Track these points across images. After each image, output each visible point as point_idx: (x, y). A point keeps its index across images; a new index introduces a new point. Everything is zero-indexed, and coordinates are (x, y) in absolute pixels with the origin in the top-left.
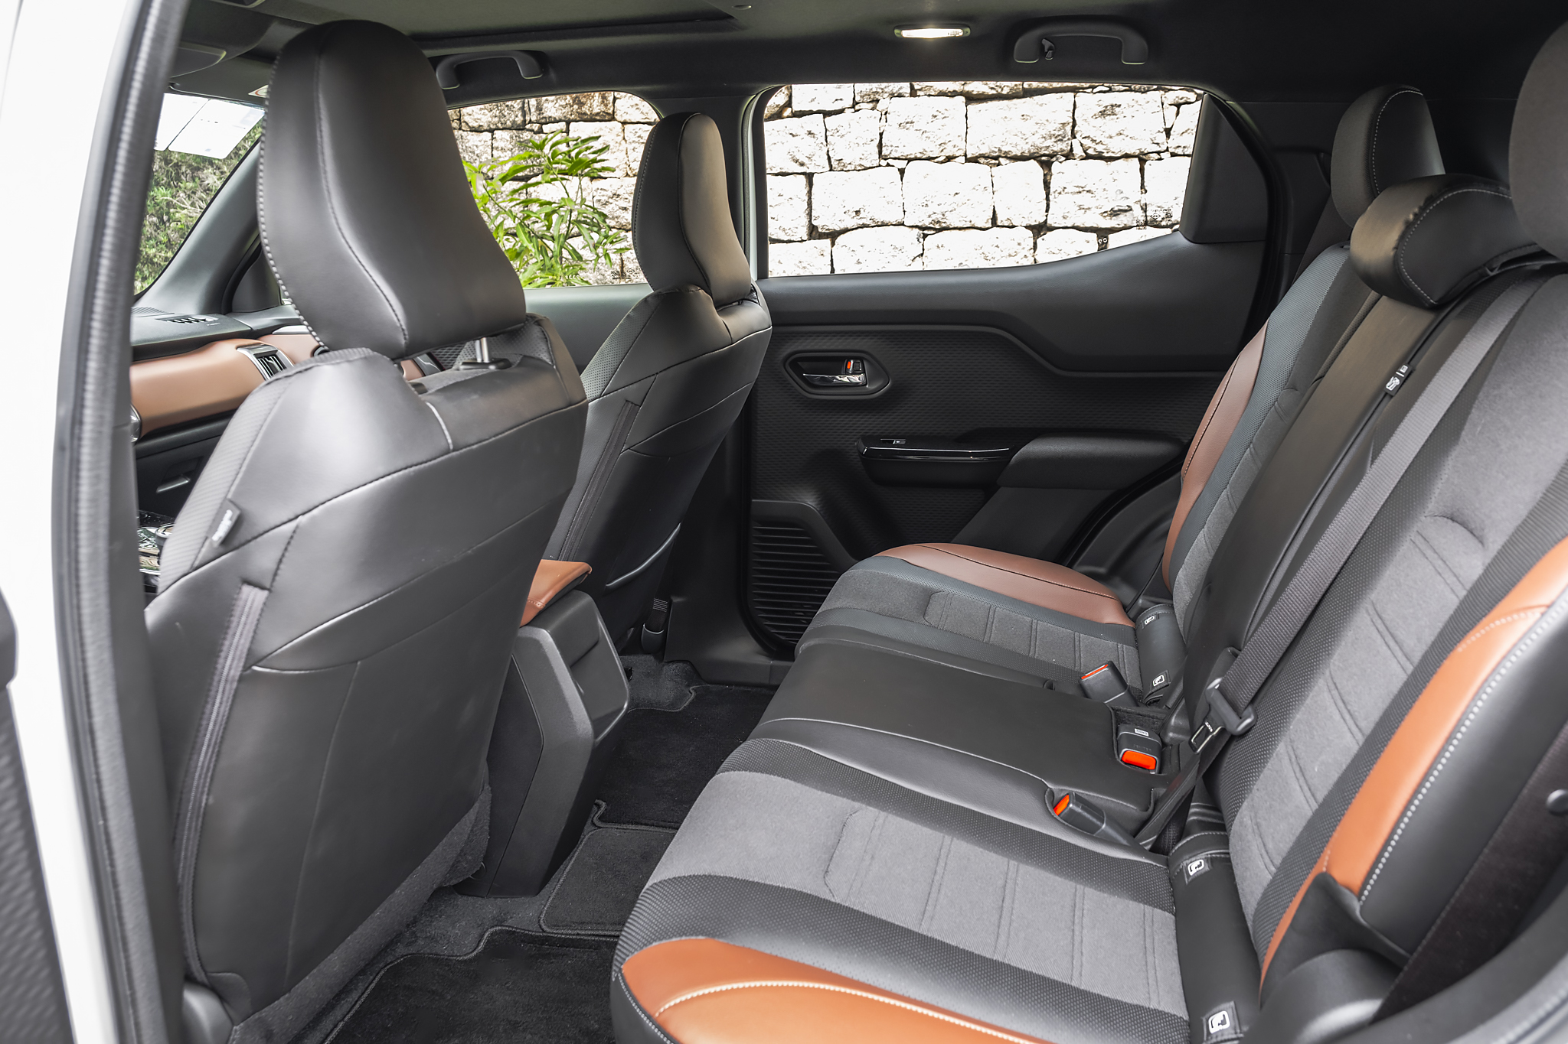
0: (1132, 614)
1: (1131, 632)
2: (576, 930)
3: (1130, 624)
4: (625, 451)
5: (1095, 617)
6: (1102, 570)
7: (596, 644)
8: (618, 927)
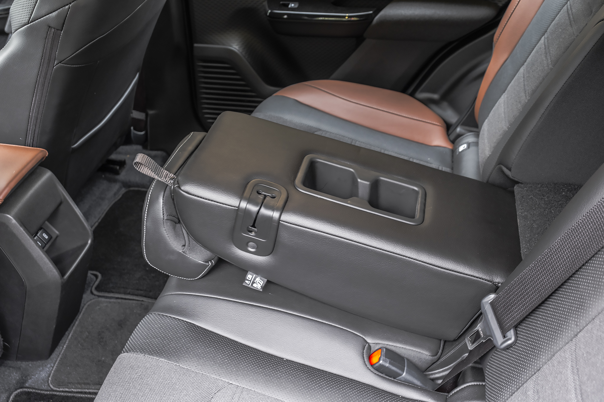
0: (452, 137)
1: (449, 153)
2: (71, 388)
3: (449, 146)
4: (56, 65)
5: (426, 141)
6: (436, 96)
7: (60, 204)
8: (97, 387)
